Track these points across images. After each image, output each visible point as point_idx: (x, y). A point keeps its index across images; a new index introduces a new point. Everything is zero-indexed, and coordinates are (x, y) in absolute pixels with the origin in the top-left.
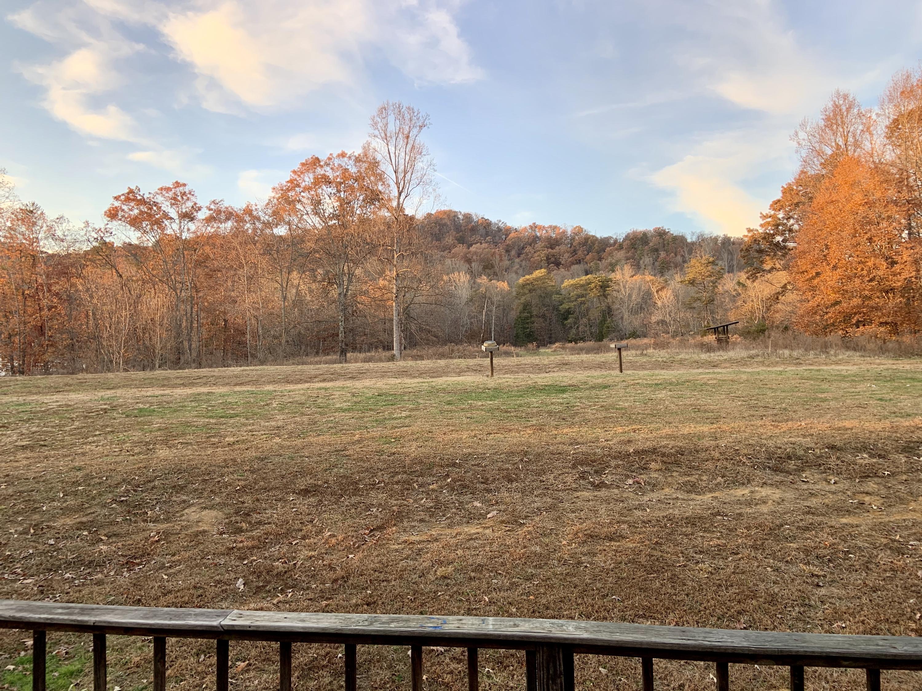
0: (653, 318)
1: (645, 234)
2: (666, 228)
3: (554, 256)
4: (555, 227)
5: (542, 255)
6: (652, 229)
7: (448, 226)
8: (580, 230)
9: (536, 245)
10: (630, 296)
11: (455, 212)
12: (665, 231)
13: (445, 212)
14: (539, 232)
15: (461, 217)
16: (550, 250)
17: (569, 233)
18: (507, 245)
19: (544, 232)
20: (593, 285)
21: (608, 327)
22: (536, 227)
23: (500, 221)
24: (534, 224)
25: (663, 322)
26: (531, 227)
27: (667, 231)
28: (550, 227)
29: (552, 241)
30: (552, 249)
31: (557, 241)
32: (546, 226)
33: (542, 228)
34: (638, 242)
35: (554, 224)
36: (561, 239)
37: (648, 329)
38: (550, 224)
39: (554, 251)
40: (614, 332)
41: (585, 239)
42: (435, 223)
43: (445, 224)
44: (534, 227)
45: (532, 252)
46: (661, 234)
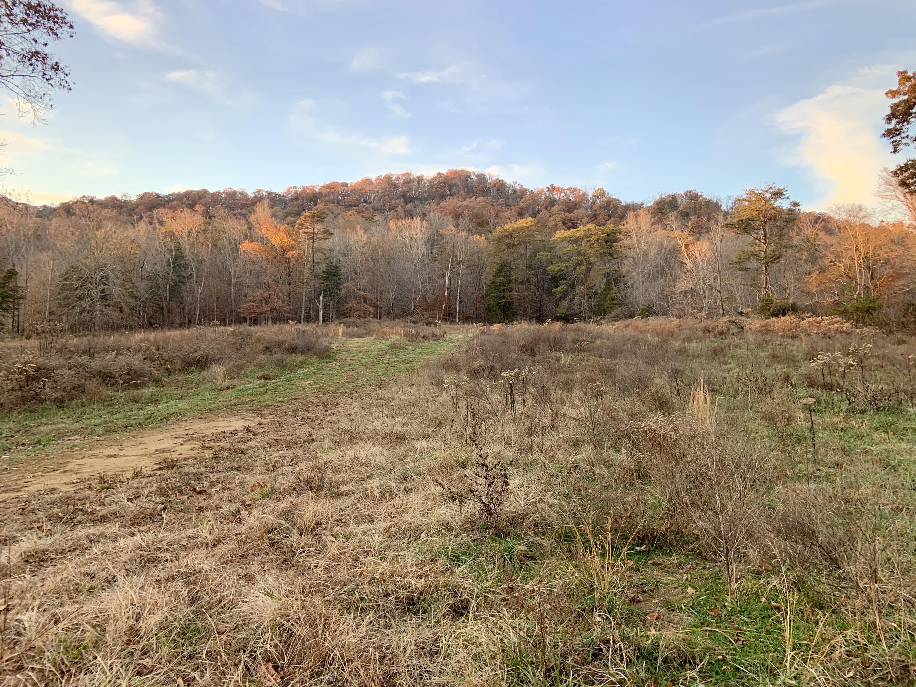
0: (678, 285)
1: (674, 198)
2: (699, 192)
3: (571, 220)
4: (575, 190)
5: (558, 220)
6: (682, 193)
7: (458, 186)
8: (603, 193)
9: (553, 209)
10: (646, 254)
11: (468, 172)
12: (697, 194)
13: (455, 172)
14: (557, 194)
15: (474, 177)
16: (567, 214)
17: (590, 196)
18: (520, 208)
19: (563, 194)
20: (593, 238)
21: (613, 299)
22: (554, 189)
23: (516, 183)
24: (552, 185)
25: (693, 292)
26: (549, 190)
27: (699, 194)
28: (570, 189)
29: (570, 205)
30: (570, 212)
31: (576, 205)
32: (565, 188)
33: (559, 190)
34: (666, 206)
35: (574, 187)
36: (580, 202)
37: (670, 303)
38: (570, 186)
39: (572, 215)
40: (620, 305)
41: (607, 202)
42: (445, 184)
43: (455, 185)
44: (552, 189)
45: (548, 216)
46: (693, 197)
